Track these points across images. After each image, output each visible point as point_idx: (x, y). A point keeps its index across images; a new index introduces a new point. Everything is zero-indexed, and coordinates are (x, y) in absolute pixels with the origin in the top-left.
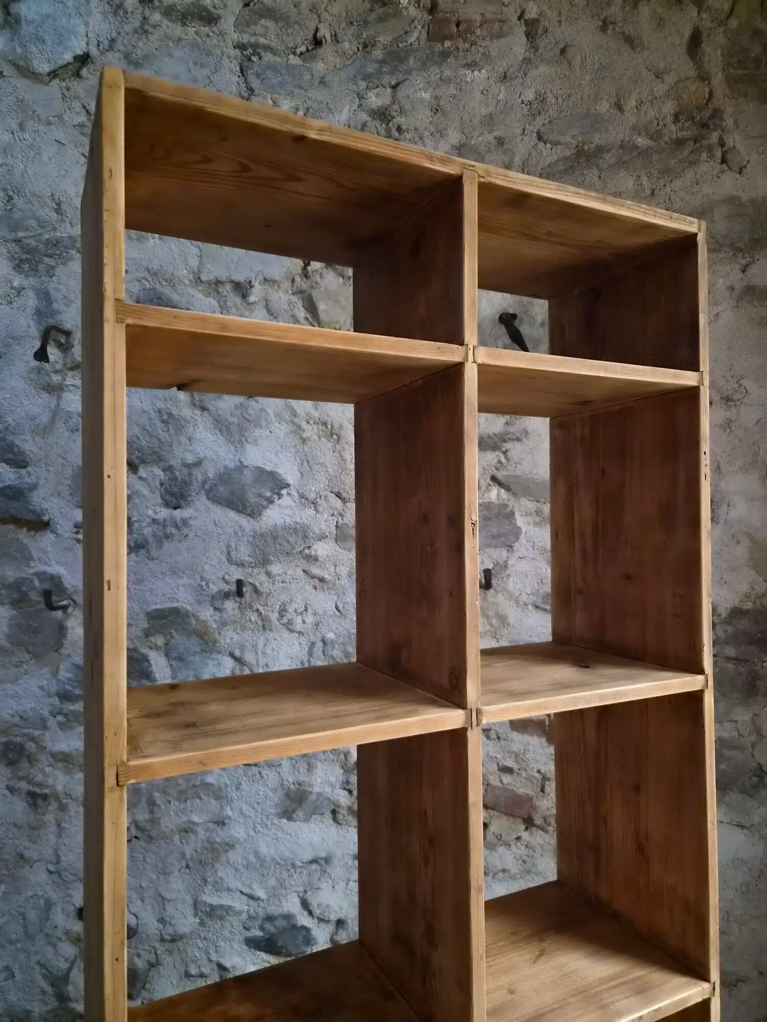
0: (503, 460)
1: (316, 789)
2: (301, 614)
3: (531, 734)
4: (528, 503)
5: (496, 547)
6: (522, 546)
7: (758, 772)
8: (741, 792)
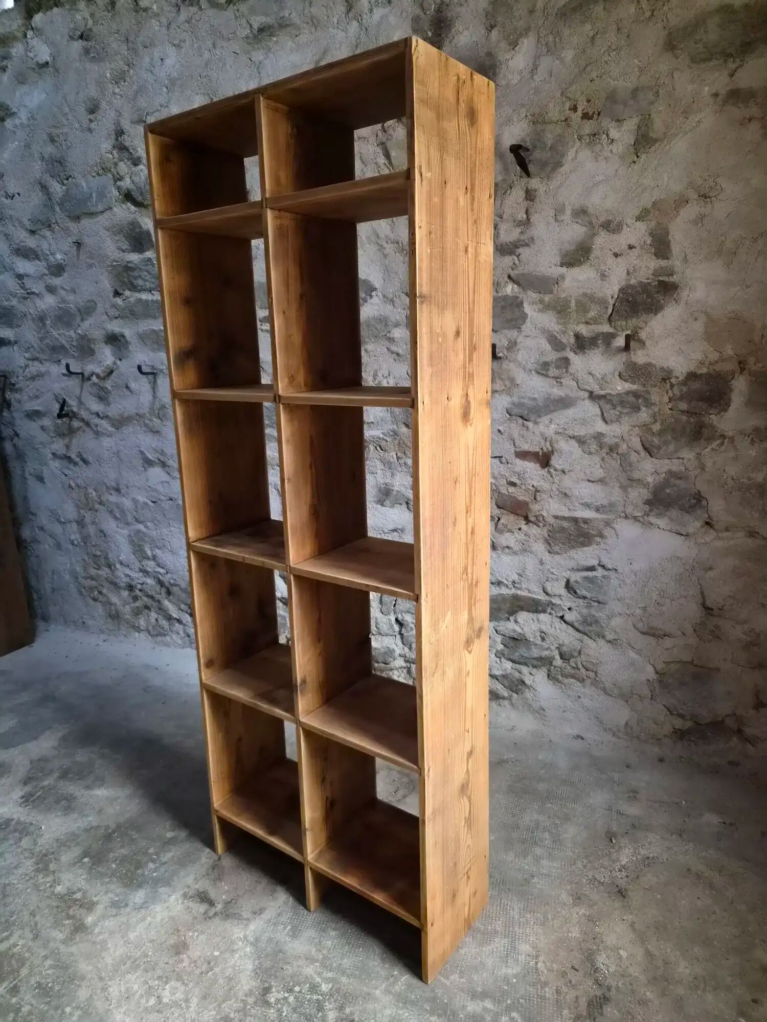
0: (517, 262)
1: (396, 488)
2: (387, 377)
3: (530, 461)
4: (533, 295)
5: (509, 328)
6: (527, 327)
7: (697, 496)
8: (681, 510)
